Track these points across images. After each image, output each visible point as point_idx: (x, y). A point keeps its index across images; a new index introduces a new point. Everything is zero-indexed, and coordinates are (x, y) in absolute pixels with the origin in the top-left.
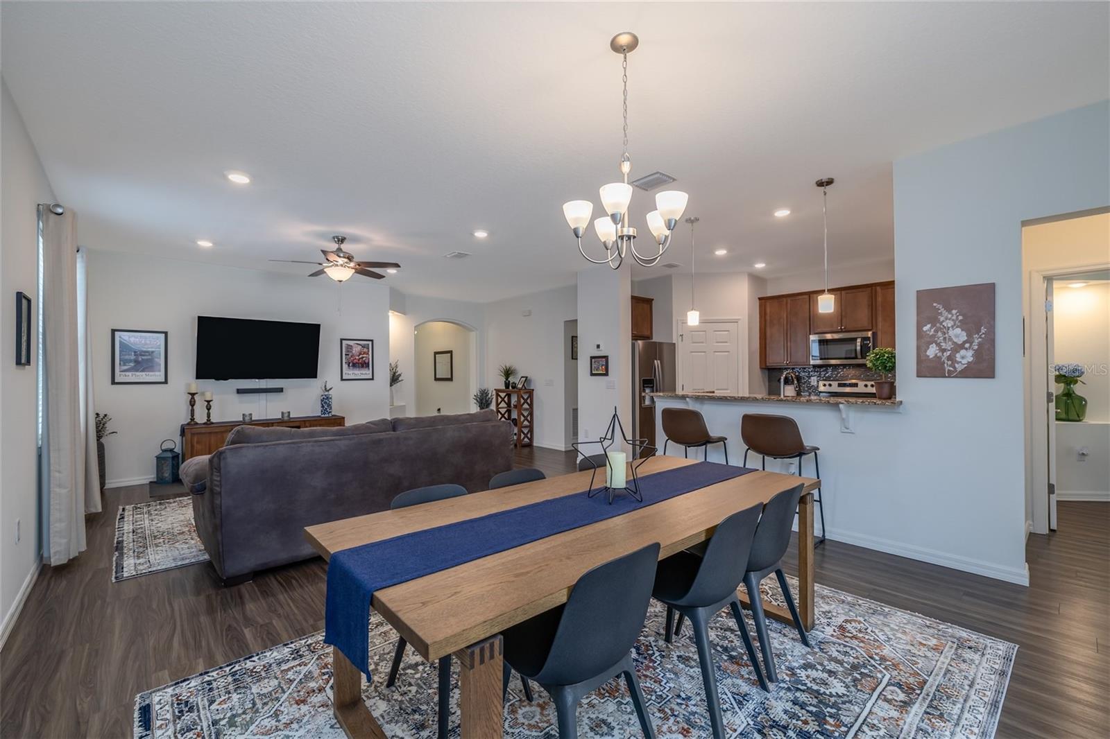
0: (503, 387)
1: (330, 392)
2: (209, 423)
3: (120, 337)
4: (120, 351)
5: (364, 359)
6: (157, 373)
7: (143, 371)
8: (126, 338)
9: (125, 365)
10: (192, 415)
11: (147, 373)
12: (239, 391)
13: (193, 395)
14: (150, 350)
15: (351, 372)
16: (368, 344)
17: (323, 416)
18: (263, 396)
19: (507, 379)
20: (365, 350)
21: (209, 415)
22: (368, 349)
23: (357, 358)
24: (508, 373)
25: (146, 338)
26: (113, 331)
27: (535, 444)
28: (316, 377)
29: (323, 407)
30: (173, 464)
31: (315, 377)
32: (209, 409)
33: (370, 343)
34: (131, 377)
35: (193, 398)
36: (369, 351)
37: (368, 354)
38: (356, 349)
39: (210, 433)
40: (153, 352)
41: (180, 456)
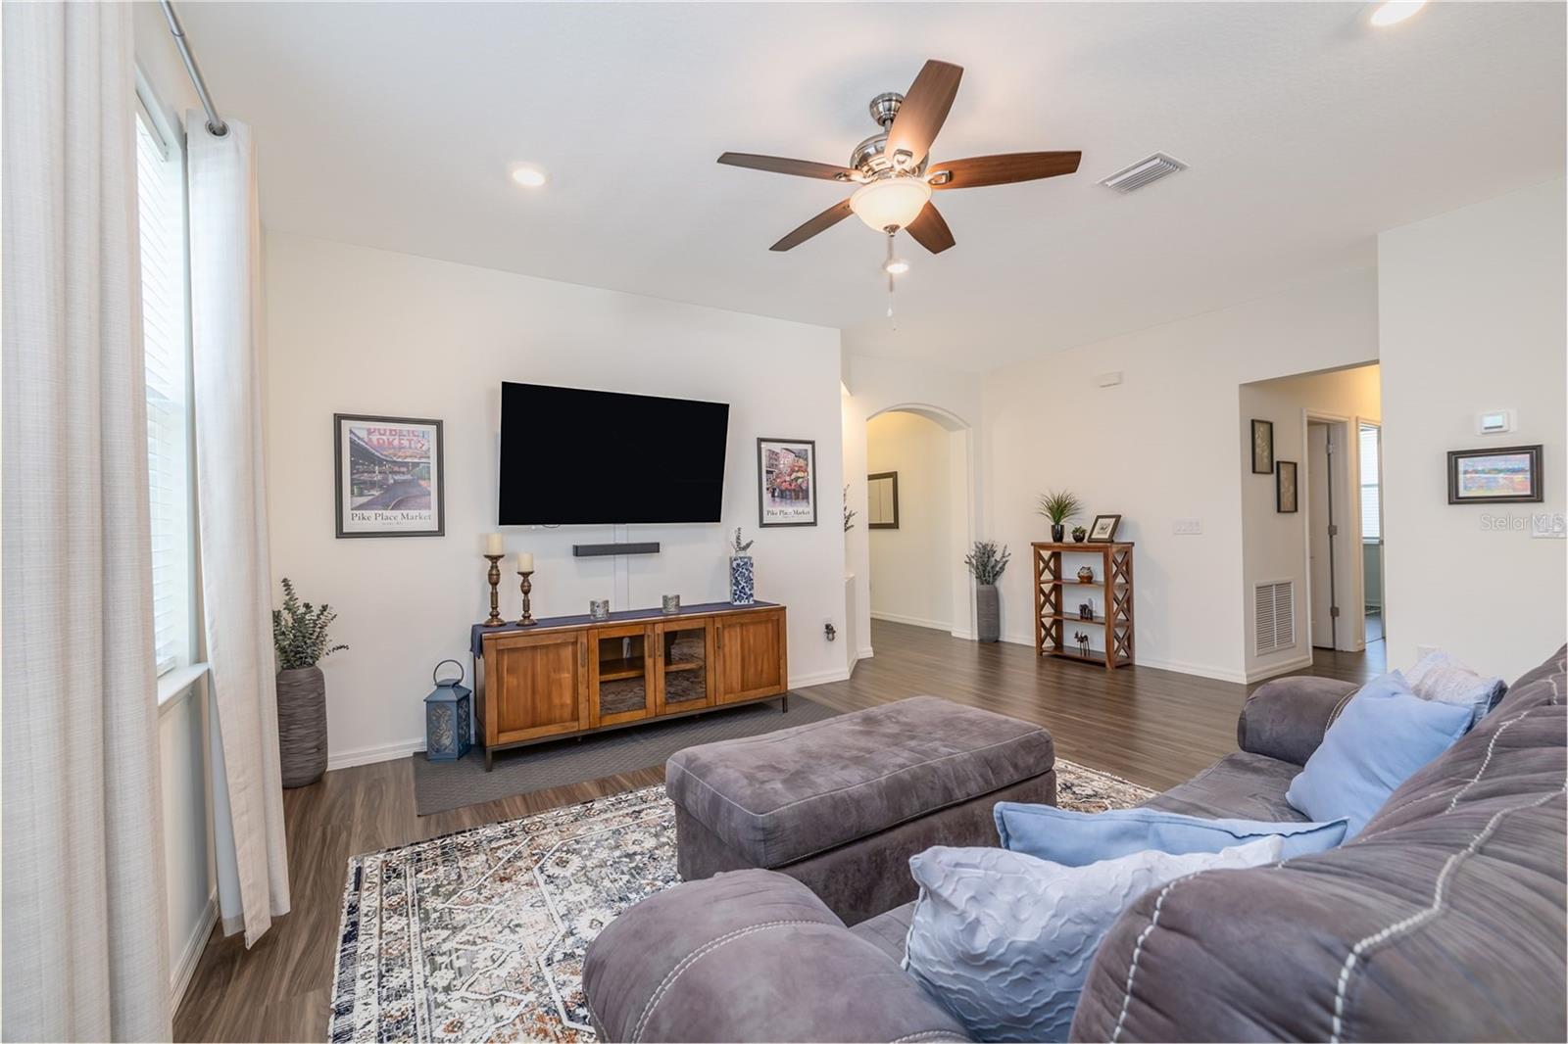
0: (1049, 539)
1: (749, 553)
2: (527, 622)
3: (351, 432)
4: (353, 464)
5: (800, 481)
6: (424, 513)
7: (396, 507)
8: (363, 434)
9: (361, 495)
10: (494, 606)
11: (405, 512)
12: (579, 551)
13: (494, 559)
14: (409, 460)
15: (777, 509)
16: (806, 451)
17: (738, 603)
18: (621, 560)
19: (1057, 523)
20: (801, 462)
21: (526, 606)
22: (806, 459)
23: (788, 479)
24: (1059, 509)
25: (400, 434)
26: (339, 418)
27: (1137, 662)
28: (719, 520)
29: (737, 583)
30: (459, 716)
31: (716, 518)
32: (526, 593)
33: (809, 447)
34: (374, 520)
35: (494, 567)
36: (807, 465)
37: (806, 471)
38: (786, 461)
39: (534, 648)
40: (415, 465)
41: (472, 695)
